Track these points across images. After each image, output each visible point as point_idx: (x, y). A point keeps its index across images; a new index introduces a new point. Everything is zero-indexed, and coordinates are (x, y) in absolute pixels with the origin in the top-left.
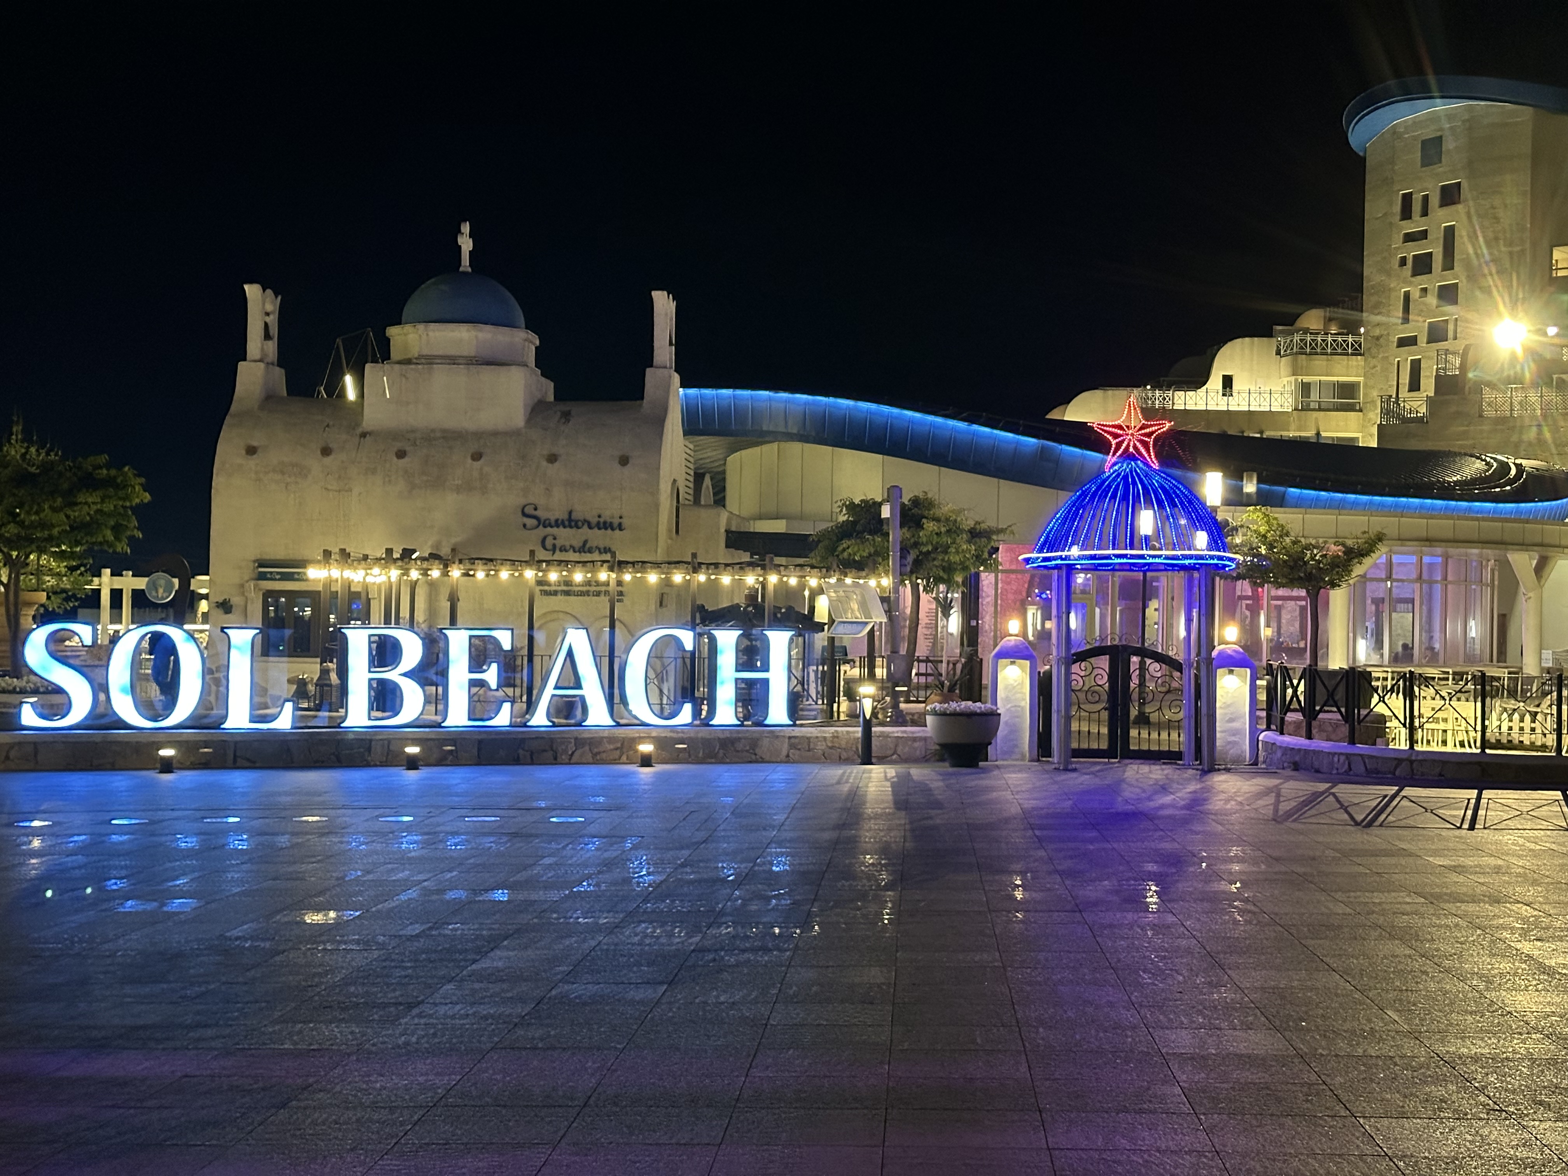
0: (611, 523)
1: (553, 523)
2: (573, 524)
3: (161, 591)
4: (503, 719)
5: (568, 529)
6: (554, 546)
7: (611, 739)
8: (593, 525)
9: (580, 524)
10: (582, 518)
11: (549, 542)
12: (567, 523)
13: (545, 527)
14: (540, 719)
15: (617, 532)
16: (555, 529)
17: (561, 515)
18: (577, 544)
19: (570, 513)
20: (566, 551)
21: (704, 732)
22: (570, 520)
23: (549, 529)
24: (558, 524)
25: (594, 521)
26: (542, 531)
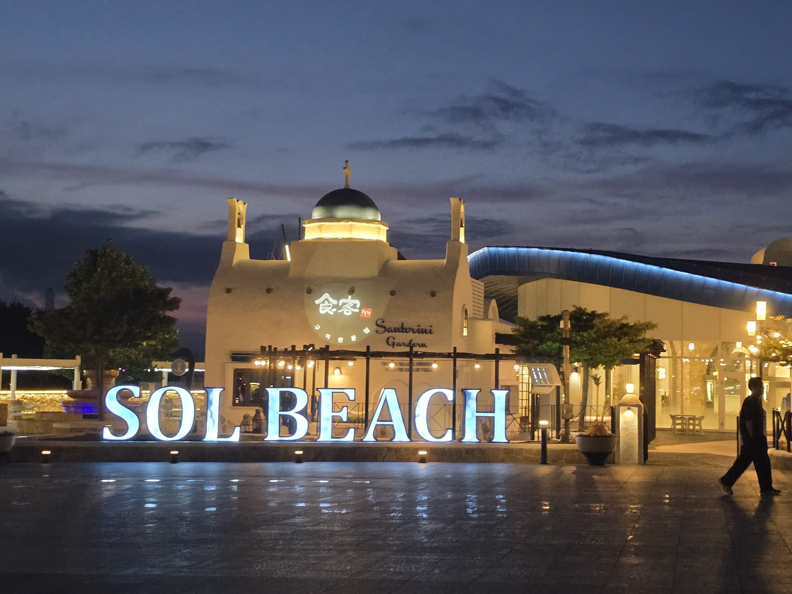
0: (426, 330)
1: (393, 330)
2: (404, 330)
3: (179, 369)
4: (350, 437)
5: (401, 333)
6: (394, 343)
7: (407, 449)
8: (415, 330)
9: (408, 330)
10: (409, 327)
11: (391, 341)
12: (400, 330)
13: (388, 332)
14: (369, 438)
15: (429, 335)
16: (394, 333)
17: (398, 326)
18: (407, 342)
19: (403, 324)
20: (401, 346)
21: (458, 446)
22: (402, 327)
23: (390, 333)
24: (396, 330)
25: (416, 328)
26: (387, 334)
